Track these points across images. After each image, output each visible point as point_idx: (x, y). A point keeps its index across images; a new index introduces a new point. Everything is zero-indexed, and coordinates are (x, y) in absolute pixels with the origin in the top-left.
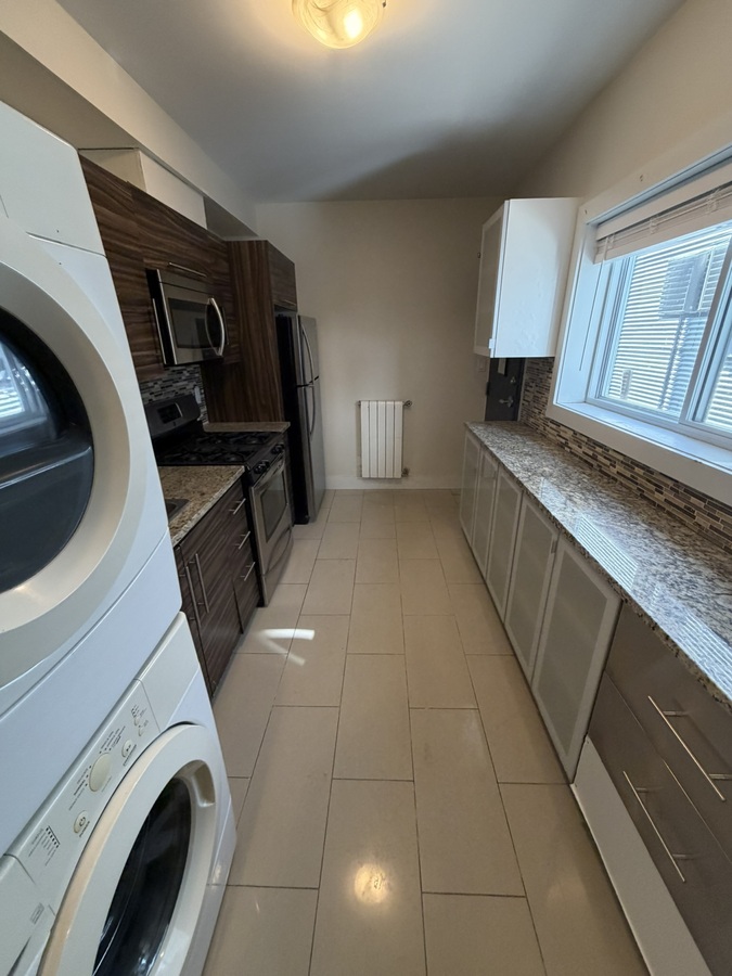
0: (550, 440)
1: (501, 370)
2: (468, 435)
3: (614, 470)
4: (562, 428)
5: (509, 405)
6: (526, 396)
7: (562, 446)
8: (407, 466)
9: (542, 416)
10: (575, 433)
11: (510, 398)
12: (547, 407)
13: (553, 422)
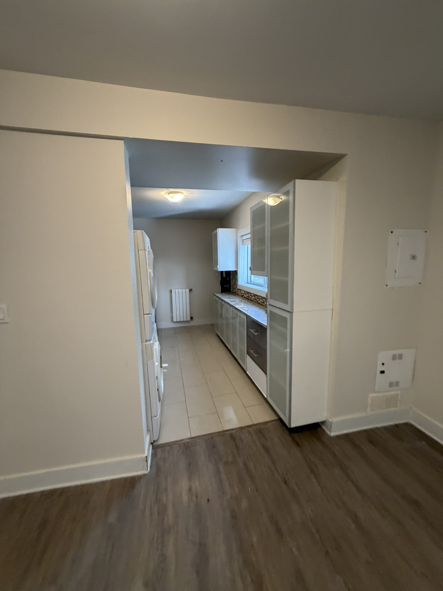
0: (240, 295)
1: (224, 276)
2: (215, 297)
3: (253, 298)
4: (242, 291)
5: (228, 287)
6: (232, 283)
7: (242, 296)
8: (193, 316)
9: (237, 289)
10: (244, 291)
11: (228, 285)
12: (238, 285)
13: (240, 290)
